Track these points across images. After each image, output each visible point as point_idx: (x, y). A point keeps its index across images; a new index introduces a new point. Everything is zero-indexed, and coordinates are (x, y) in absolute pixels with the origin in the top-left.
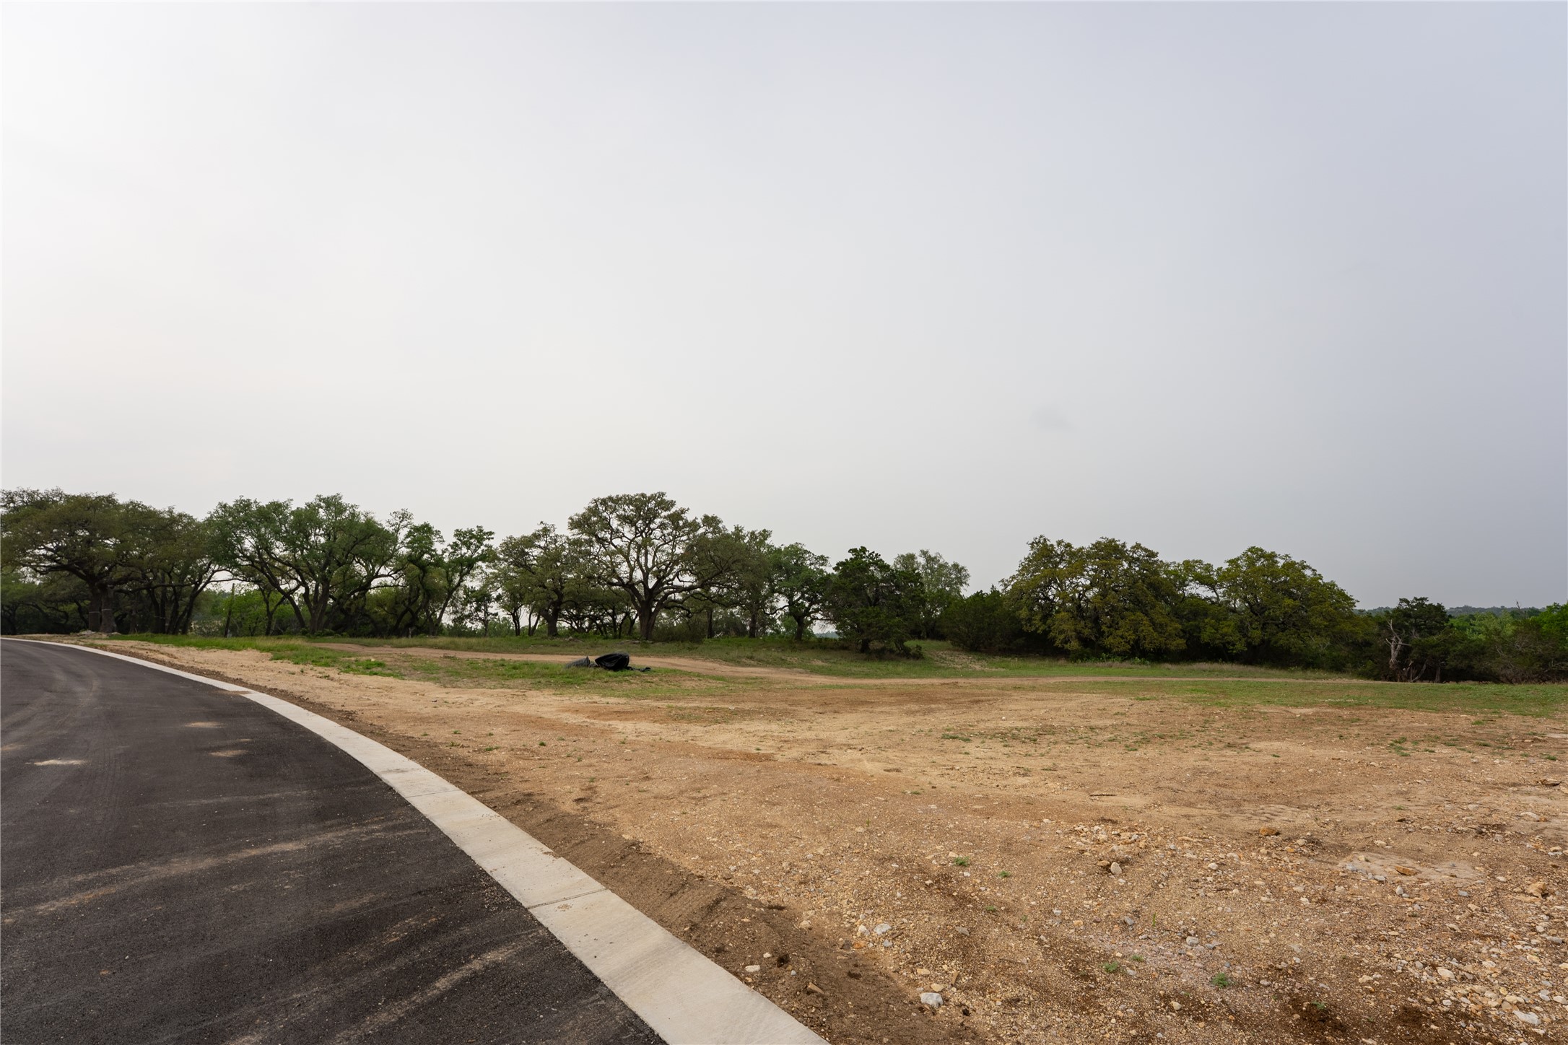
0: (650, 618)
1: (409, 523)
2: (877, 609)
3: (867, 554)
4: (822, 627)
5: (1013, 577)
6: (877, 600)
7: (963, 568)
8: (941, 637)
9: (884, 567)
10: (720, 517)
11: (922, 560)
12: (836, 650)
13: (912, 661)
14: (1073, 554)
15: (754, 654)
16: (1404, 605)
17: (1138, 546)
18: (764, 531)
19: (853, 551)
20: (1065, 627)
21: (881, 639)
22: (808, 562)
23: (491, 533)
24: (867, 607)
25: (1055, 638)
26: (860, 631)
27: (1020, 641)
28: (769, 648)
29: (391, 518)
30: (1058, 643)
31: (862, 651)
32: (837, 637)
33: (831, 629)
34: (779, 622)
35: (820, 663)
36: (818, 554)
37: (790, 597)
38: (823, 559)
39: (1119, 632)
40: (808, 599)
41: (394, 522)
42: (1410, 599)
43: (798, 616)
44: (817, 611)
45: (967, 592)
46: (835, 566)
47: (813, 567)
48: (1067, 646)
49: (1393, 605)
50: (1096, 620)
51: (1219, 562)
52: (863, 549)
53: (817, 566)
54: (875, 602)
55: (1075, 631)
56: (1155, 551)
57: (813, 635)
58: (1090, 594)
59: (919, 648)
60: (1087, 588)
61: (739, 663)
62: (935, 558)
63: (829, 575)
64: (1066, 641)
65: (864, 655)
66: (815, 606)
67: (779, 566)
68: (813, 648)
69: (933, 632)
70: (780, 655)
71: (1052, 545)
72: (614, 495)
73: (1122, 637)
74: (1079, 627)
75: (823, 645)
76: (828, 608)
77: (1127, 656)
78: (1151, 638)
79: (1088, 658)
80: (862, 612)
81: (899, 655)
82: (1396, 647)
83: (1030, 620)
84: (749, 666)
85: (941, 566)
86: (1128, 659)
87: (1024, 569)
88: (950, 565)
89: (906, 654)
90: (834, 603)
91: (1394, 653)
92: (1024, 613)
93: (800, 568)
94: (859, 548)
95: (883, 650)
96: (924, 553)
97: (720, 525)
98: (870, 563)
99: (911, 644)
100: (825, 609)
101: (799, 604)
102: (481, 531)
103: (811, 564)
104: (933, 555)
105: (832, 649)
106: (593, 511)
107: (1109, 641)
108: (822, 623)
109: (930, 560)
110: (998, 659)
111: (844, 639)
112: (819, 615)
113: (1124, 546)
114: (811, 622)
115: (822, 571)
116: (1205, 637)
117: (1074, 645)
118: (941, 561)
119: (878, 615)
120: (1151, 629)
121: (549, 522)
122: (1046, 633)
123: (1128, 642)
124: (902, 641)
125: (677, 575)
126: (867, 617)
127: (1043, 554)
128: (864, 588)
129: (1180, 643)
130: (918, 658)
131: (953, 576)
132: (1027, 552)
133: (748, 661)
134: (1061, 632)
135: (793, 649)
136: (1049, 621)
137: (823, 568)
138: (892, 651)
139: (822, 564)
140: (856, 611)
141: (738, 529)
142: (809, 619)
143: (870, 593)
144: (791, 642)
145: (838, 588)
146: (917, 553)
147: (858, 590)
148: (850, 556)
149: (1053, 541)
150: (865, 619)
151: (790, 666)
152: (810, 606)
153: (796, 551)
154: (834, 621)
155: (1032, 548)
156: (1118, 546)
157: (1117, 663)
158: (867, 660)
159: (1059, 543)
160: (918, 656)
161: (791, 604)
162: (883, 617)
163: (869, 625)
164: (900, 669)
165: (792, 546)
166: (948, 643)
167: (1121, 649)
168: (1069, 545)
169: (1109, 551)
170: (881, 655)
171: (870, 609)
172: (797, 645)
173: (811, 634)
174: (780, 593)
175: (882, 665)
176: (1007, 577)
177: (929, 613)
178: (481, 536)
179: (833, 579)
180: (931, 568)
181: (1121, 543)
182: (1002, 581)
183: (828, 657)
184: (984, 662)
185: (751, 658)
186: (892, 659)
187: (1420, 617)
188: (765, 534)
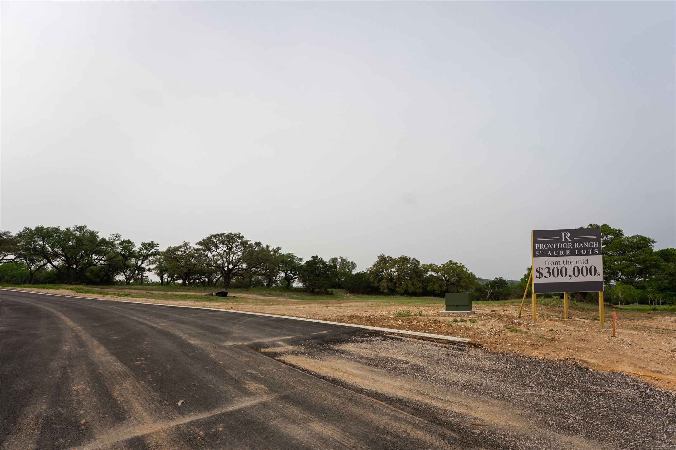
0: (229, 280)
1: (119, 239)
2: (319, 278)
3: (318, 258)
4: (297, 284)
5: (371, 268)
6: (320, 274)
7: (355, 263)
8: (342, 288)
9: (324, 263)
10: (262, 242)
11: (340, 260)
12: (302, 292)
13: (329, 295)
14: (392, 260)
15: (271, 293)
16: (496, 280)
17: (414, 259)
18: (278, 247)
19: (313, 257)
20: (384, 285)
21: (319, 288)
22: (295, 260)
23: (158, 244)
24: (315, 277)
25: (381, 288)
26: (312, 285)
27: (369, 289)
28: (275, 291)
29: (111, 236)
30: (381, 290)
31: (312, 292)
32: (303, 287)
33: (301, 285)
34: (278, 282)
35: (295, 296)
36: (299, 257)
37: (286, 273)
38: (301, 259)
39: (401, 287)
40: (292, 274)
41: (112, 238)
42: (498, 278)
43: (288, 280)
44: (296, 278)
45: (354, 272)
46: (305, 262)
47: (296, 262)
48: (384, 291)
49: (493, 279)
50: (395, 283)
51: (440, 265)
52: (317, 257)
53: (298, 262)
54: (319, 275)
55: (387, 286)
56: (419, 261)
57: (293, 287)
58: (395, 274)
59: (332, 291)
60: (395, 272)
61: (265, 296)
62: (345, 259)
63: (303, 265)
64: (384, 290)
65: (312, 294)
66: (296, 276)
67: (283, 261)
68: (293, 291)
69: (339, 286)
70: (281, 293)
71: (386, 257)
72: (219, 233)
73: (402, 288)
74: (389, 285)
75: (297, 290)
76: (301, 277)
77: (402, 294)
78: (411, 288)
79: (390, 295)
80: (313, 279)
81: (325, 294)
82: (490, 292)
83: (373, 282)
84: (269, 296)
85: (347, 262)
86: (403, 295)
87: (375, 265)
88: (350, 262)
89: (328, 293)
90: (303, 276)
91: (489, 295)
92: (372, 280)
93: (291, 262)
94: (315, 256)
95: (319, 292)
96: (341, 258)
97: (261, 246)
98: (319, 262)
99: (329, 290)
100: (299, 277)
101: (289, 276)
102: (153, 243)
103: (296, 261)
104: (344, 258)
105: (300, 291)
106: (209, 239)
107: (397, 290)
108: (298, 282)
109: (343, 260)
110: (360, 295)
111: (305, 288)
112: (297, 280)
113: (410, 258)
114: (293, 282)
115: (300, 264)
116: (429, 289)
117: (386, 291)
118: (347, 261)
119: (319, 280)
120: (412, 286)
121: (187, 241)
122: (378, 286)
123: (403, 290)
124: (326, 289)
125: (241, 264)
126: (315, 280)
127: (383, 260)
128: (315, 271)
129: (421, 290)
130: (331, 295)
131: (351, 266)
132: (377, 259)
133: (269, 295)
134: (383, 286)
135: (285, 291)
136: (380, 283)
137: (301, 262)
138: (322, 292)
139: (300, 261)
140: (311, 278)
141: (267, 247)
142: (293, 281)
143: (317, 272)
144: (284, 289)
145: (305, 270)
146: (338, 257)
147: (313, 271)
148: (312, 259)
149: (386, 256)
150: (314, 281)
151: (284, 297)
152: (293, 276)
153: (291, 256)
154: (302, 282)
155: (379, 258)
156: (407, 258)
157: (399, 296)
158: (313, 295)
159: (388, 257)
160: (331, 294)
161: (286, 275)
162: (320, 280)
163: (315, 283)
164: (324, 298)
165: (289, 254)
166: (344, 290)
167: (401, 292)
168: (391, 258)
169: (404, 260)
170: (318, 294)
171: (316, 278)
172: (287, 290)
173: (292, 287)
174: (282, 271)
175: (318, 297)
176: (369, 268)
177: (339, 279)
178: (152, 245)
179: (303, 267)
180: (343, 263)
181: (409, 257)
182: (367, 269)
183: (298, 294)
184: (355, 296)
185: (270, 294)
186: (322, 295)
187: (499, 283)
188: (279, 249)
